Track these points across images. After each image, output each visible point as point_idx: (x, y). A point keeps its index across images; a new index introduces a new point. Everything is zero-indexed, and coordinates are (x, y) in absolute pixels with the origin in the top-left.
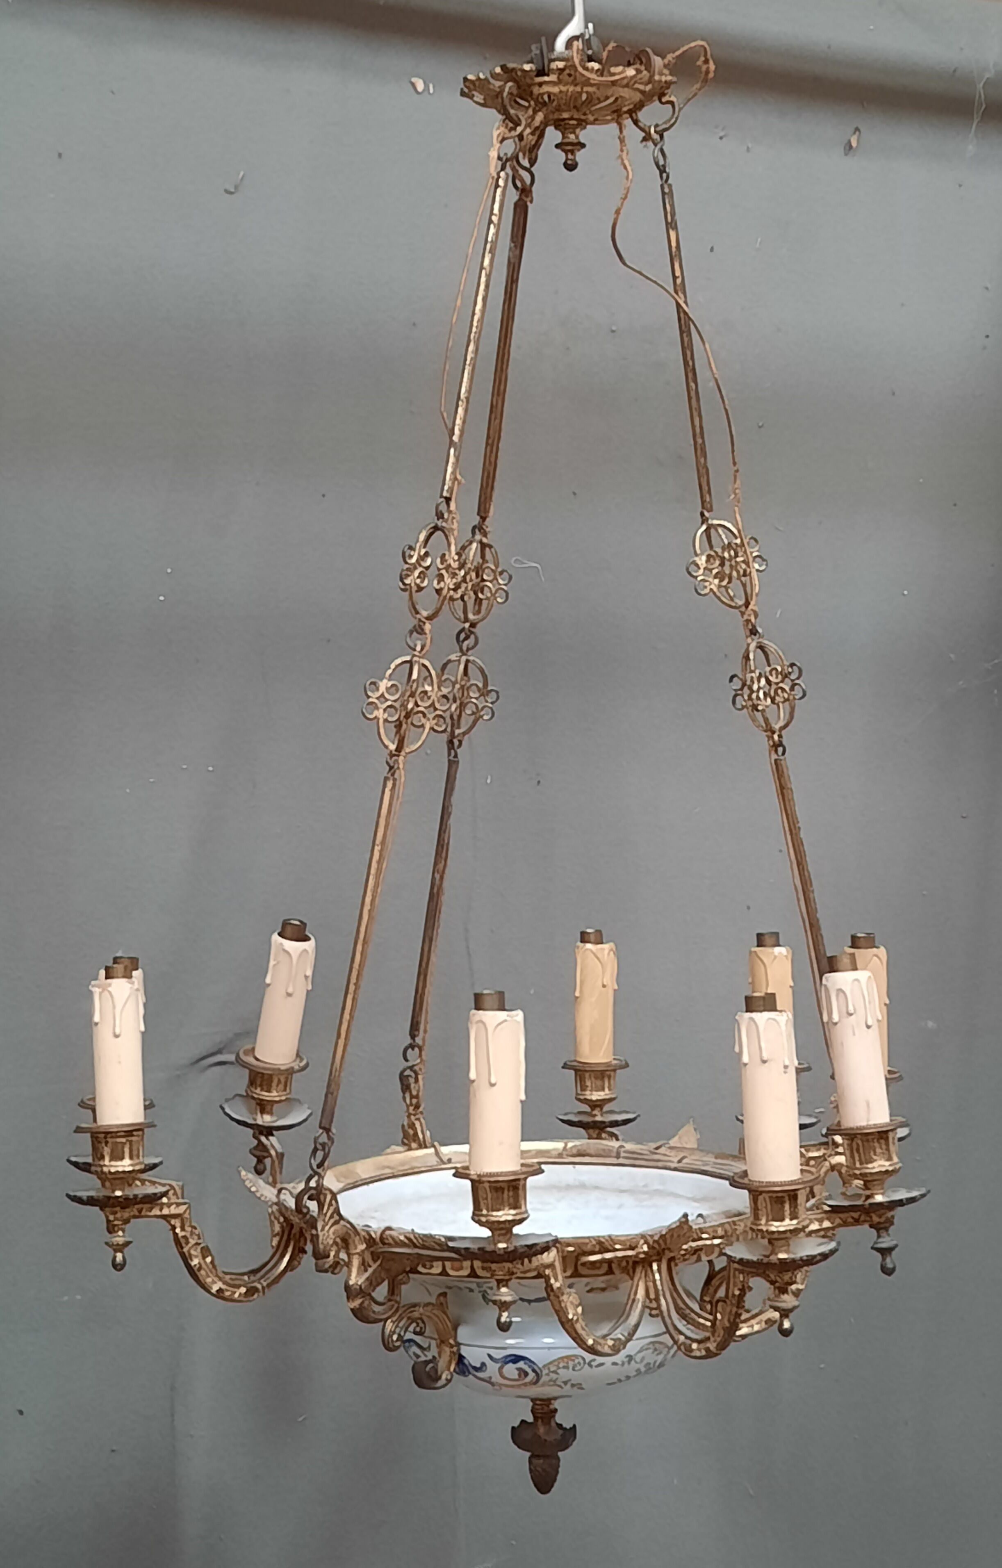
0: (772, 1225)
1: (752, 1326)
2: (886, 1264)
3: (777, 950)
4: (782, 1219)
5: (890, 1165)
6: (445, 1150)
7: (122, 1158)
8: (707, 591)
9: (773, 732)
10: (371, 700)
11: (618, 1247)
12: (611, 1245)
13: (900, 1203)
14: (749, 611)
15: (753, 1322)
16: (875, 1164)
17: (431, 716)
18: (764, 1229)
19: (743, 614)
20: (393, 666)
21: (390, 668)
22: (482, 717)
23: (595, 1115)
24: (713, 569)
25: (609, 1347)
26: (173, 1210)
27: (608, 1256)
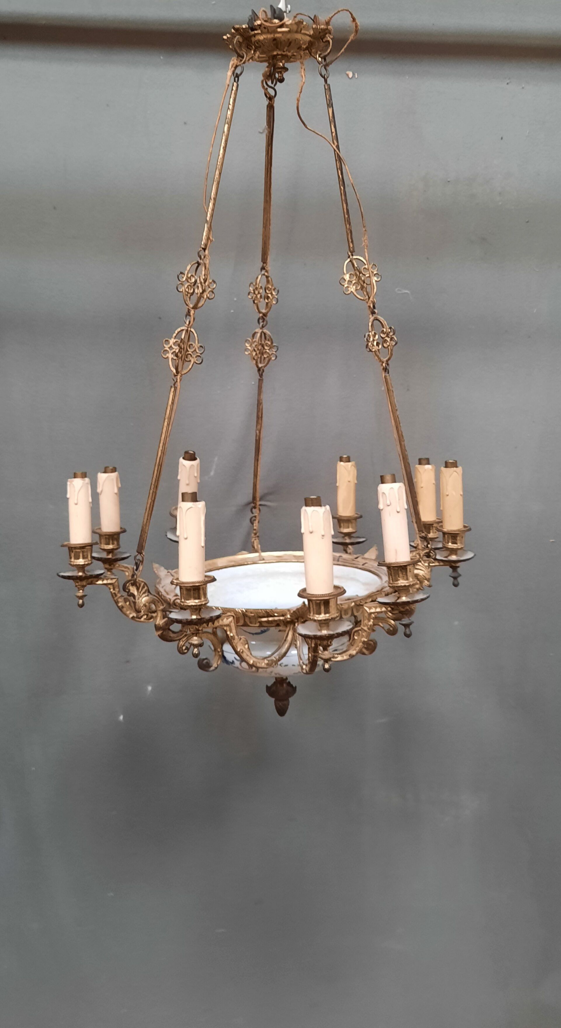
0: (315, 616)
1: (343, 657)
2: (406, 632)
3: (427, 467)
4: (320, 614)
5: (407, 583)
6: (264, 554)
7: (78, 559)
8: (349, 292)
9: (383, 362)
10: (166, 349)
11: (276, 614)
12: (272, 614)
13: (417, 601)
14: (370, 301)
15: (344, 655)
16: (399, 582)
17: (194, 356)
18: (312, 618)
19: (367, 302)
20: (176, 332)
21: (175, 333)
22: (271, 358)
23: (346, 539)
24: (353, 281)
25: (265, 664)
26: (109, 581)
27: (270, 619)
